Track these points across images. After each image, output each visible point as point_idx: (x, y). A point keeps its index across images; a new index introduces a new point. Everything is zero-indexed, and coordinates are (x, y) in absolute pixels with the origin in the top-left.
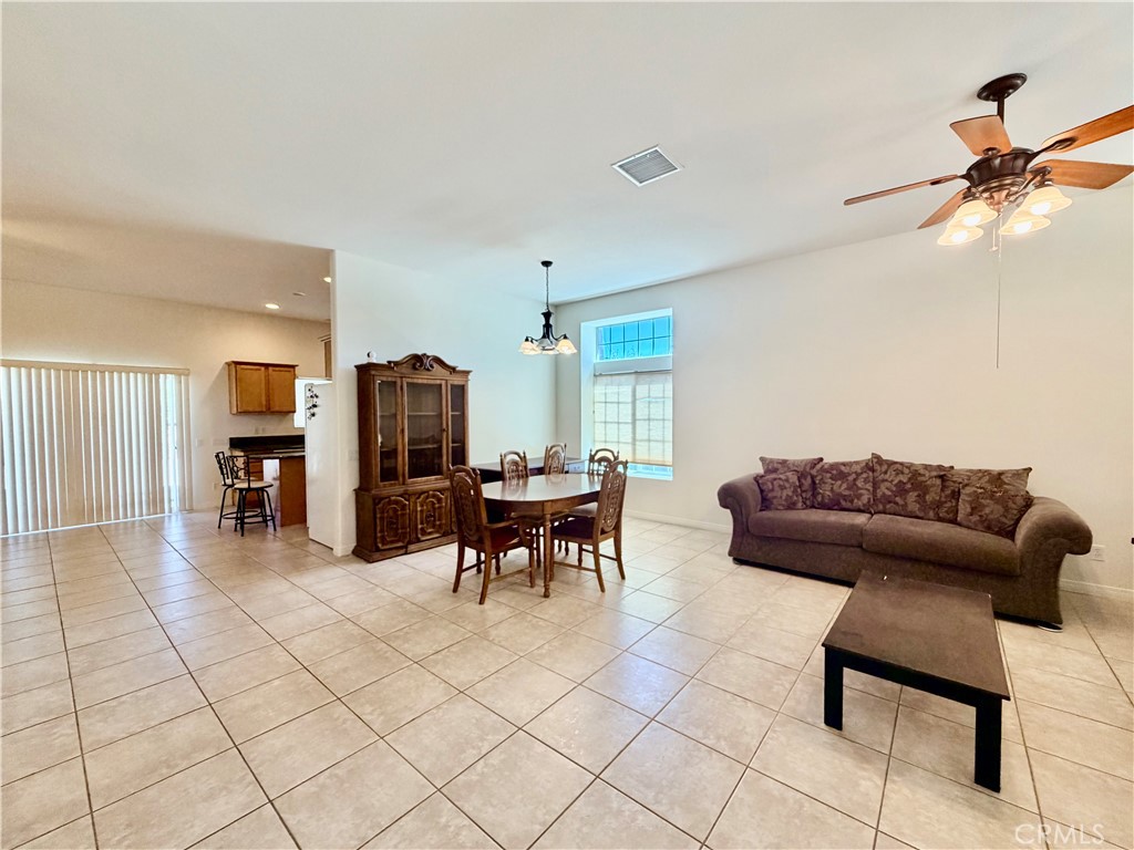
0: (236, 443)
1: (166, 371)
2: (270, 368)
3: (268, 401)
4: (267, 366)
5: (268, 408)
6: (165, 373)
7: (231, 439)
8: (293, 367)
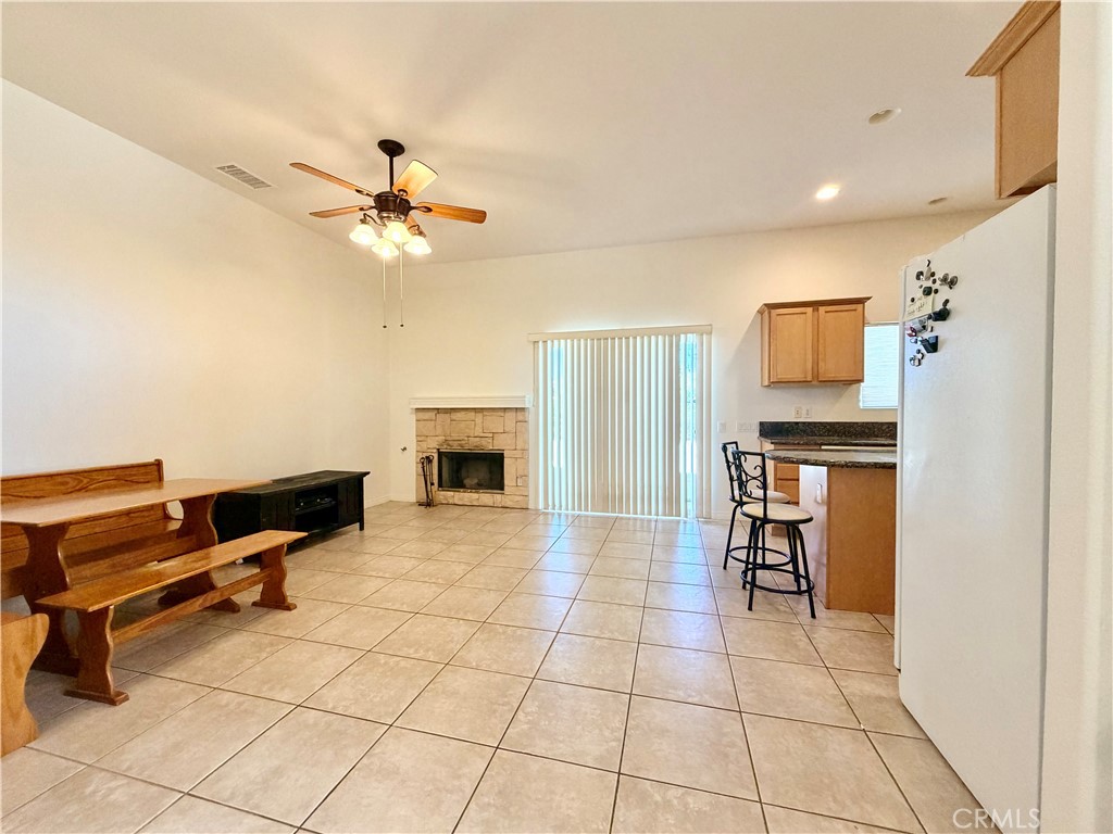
0: (770, 430)
1: (688, 330)
2: (822, 309)
3: (816, 363)
4: (815, 305)
5: (816, 375)
6: (685, 333)
7: (761, 423)
8: (861, 301)
